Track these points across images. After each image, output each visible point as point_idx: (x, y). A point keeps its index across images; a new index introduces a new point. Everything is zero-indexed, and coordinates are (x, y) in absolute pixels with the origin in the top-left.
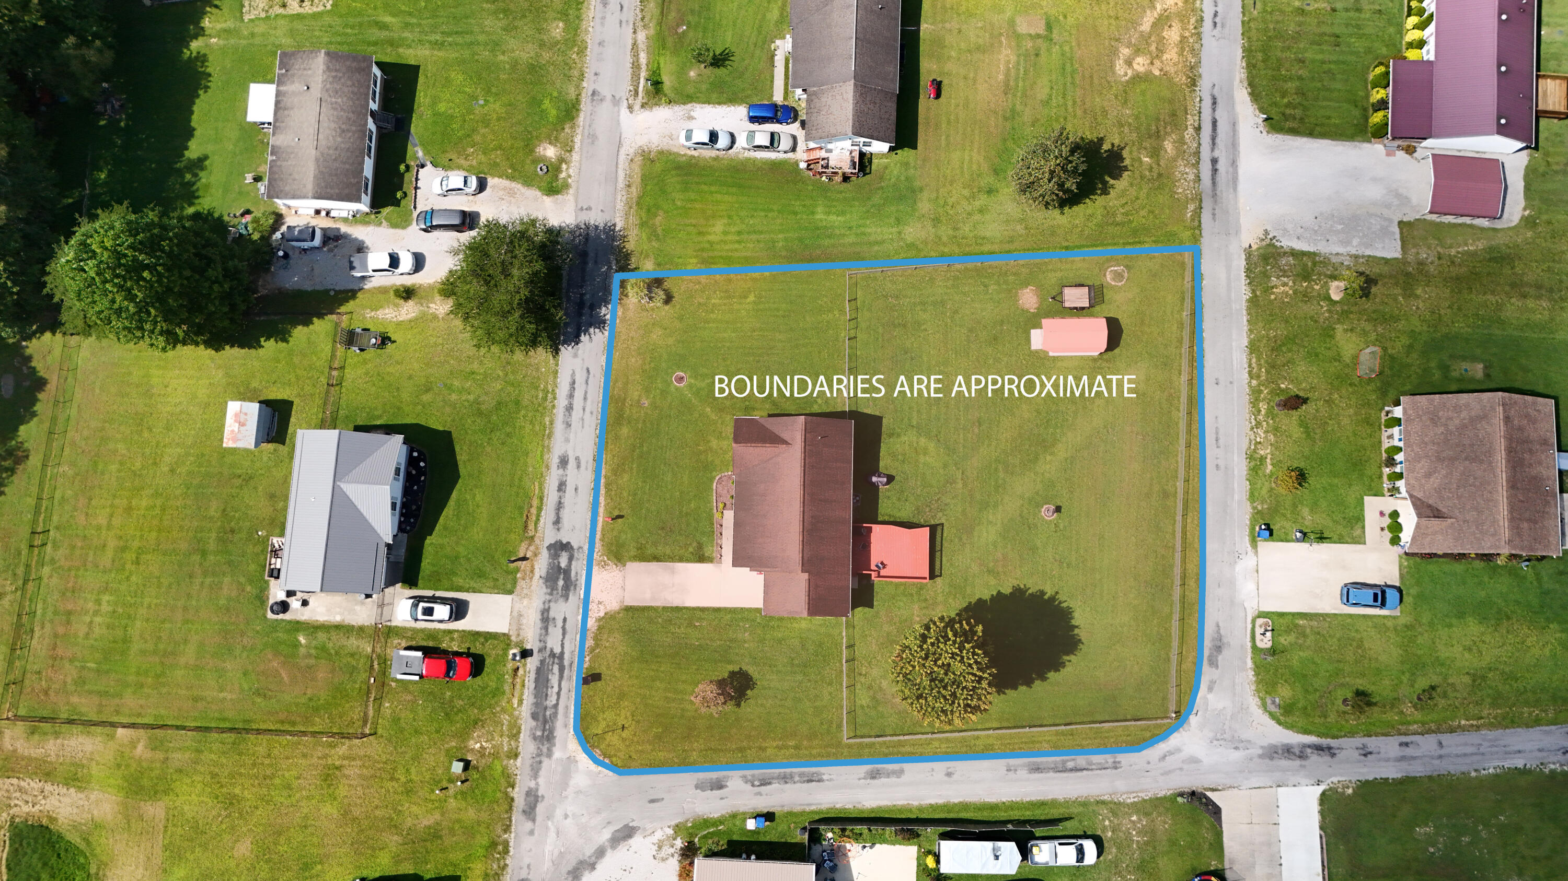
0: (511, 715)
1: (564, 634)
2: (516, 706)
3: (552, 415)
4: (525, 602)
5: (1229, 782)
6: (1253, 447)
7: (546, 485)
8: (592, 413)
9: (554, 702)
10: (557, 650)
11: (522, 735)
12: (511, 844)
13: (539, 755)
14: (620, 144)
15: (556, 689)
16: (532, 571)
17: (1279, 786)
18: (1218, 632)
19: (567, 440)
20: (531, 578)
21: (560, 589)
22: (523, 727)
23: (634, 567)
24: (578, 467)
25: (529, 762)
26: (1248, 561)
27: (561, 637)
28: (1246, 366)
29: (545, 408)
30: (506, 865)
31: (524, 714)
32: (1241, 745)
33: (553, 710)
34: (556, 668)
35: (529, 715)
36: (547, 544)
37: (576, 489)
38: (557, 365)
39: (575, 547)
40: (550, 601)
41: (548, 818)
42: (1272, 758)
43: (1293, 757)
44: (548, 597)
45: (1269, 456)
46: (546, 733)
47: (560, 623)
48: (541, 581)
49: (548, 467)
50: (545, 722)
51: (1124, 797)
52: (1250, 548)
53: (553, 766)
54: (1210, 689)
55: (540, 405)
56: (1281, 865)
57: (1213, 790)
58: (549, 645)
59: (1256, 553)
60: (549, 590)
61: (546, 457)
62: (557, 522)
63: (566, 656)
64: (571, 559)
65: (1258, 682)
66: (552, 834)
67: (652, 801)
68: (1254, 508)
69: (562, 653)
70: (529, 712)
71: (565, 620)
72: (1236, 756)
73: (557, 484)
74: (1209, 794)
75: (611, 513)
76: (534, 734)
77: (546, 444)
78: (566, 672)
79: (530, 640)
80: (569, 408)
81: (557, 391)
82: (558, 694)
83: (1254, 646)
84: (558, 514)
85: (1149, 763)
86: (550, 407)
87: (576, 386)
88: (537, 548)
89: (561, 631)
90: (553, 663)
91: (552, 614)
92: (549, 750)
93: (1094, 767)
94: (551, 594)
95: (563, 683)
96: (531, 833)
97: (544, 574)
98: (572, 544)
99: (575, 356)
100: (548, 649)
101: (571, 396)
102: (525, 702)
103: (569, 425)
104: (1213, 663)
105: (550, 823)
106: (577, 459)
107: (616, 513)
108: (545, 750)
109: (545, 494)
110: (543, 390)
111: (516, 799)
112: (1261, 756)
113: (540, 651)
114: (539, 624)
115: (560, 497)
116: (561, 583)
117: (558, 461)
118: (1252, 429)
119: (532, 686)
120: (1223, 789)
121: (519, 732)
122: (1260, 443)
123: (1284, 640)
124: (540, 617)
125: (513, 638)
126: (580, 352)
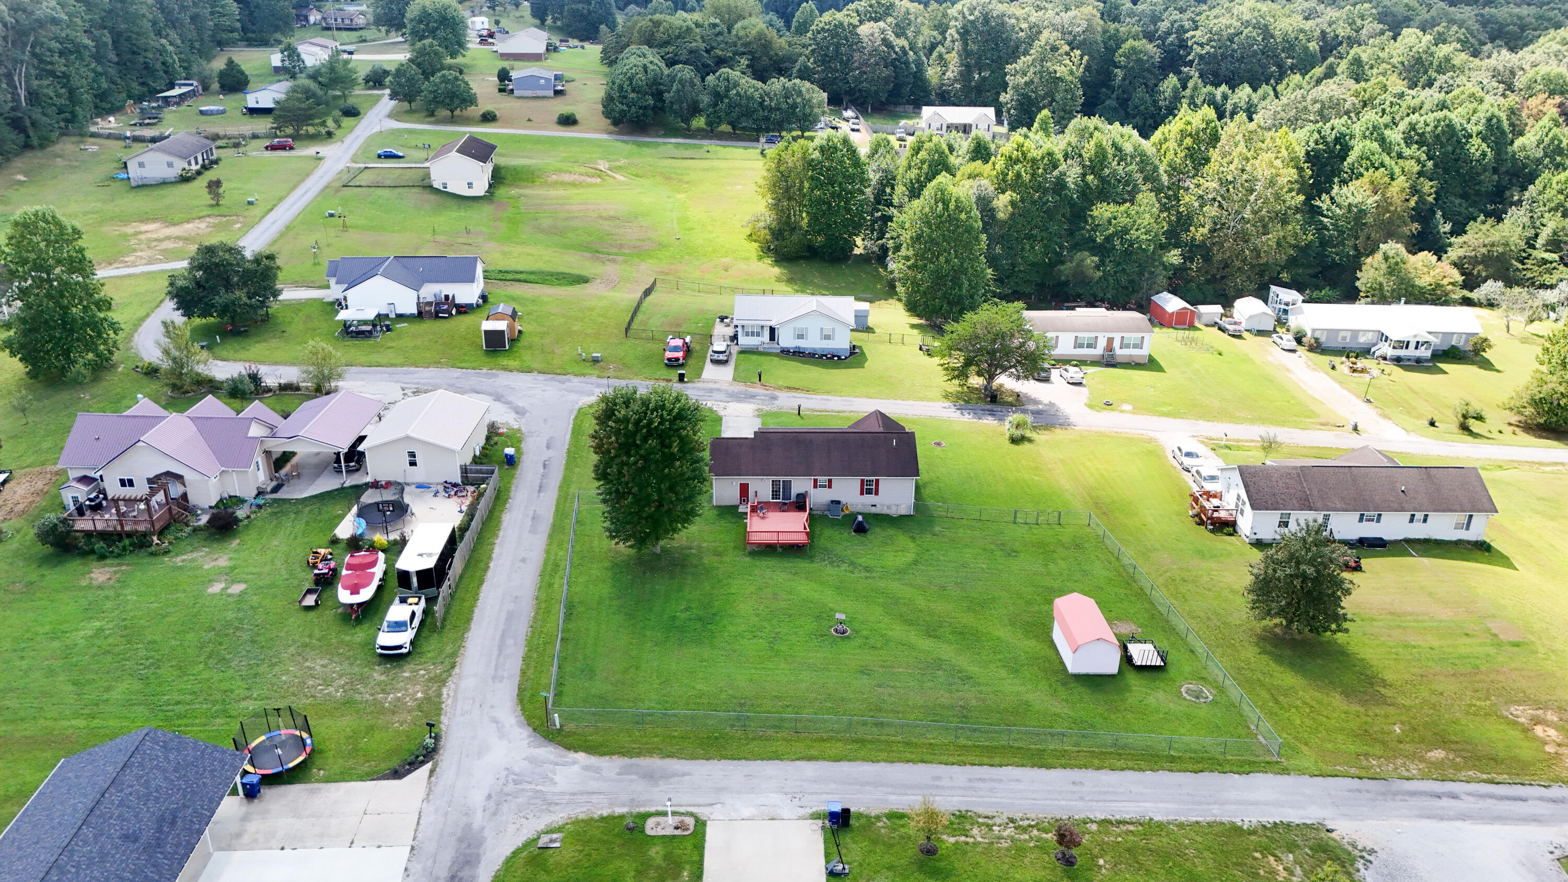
5: (438, 790)
6: (980, 820)
17: (413, 848)
18: (674, 775)
26: (788, 810)
28: (1118, 817)
32: (492, 803)
42: (461, 840)
43: (455, 868)
45: (971, 840)
51: (453, 686)
52: (810, 811)
54: (587, 768)
56: (282, 849)
57: (432, 772)
59: (800, 818)
65: (589, 822)
68: (878, 818)
72: (477, 798)
74: (429, 766)
83: (646, 816)
85: (492, 707)
93: (501, 660)
104: (623, 771)
112: (468, 826)
118: (1012, 820)
120: (429, 782)
122: (991, 830)
123: (656, 853)
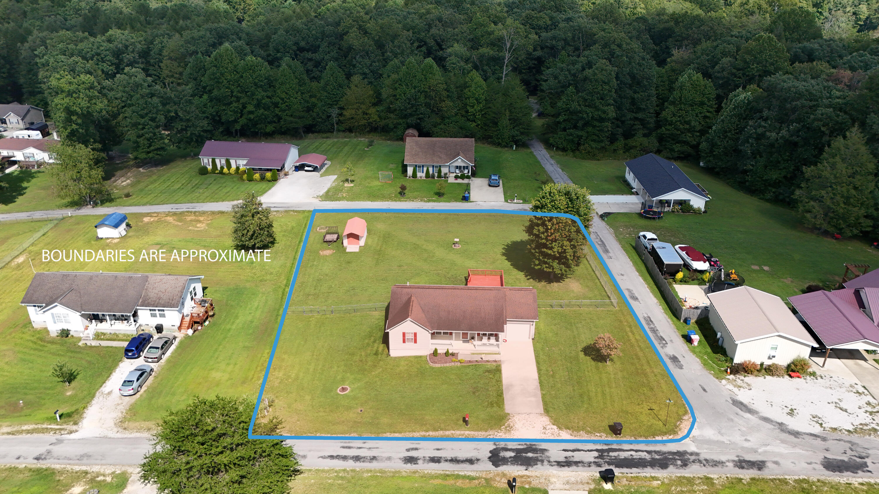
0: (670, 485)
1: (579, 450)
2: (659, 482)
3: (362, 471)
4: (553, 480)
7: (433, 472)
8: (364, 443)
9: (645, 453)
10: (596, 454)
11: (686, 475)
12: (797, 478)
13: (700, 461)
14: (105, 437)
15: (633, 453)
16: (522, 477)
19: (389, 459)
20: (529, 477)
21: (536, 455)
22: (679, 475)
23: (508, 408)
24: (416, 449)
25: (710, 469)
27: (582, 452)
29: (353, 478)
30: (819, 481)
31: (665, 475)
33: (653, 454)
34: (611, 454)
35: (665, 471)
36: (493, 467)
37: (438, 449)
38: (310, 470)
39: (495, 447)
40: (549, 462)
41: (756, 452)
44: (546, 463)
46: (677, 457)
47: (570, 454)
48: (530, 469)
49: (415, 472)
50: (666, 459)
53: (705, 451)
55: (349, 482)
58: (593, 460)
60: (539, 463)
61: (404, 474)
62: (471, 461)
63: (599, 447)
64: (506, 449)
66: (768, 448)
67: (704, 390)
69: (597, 450)
70: (661, 471)
71: (565, 450)
73: (433, 464)
75: (461, 426)
76: (681, 466)
77: (392, 474)
78: (614, 447)
79: (591, 474)
80: (357, 458)
81: (337, 469)
82: (637, 451)
84: (463, 461)
86: (353, 474)
87: (335, 454)
88: (498, 475)
89: (575, 452)
90: (608, 456)
91: (562, 459)
92: (692, 454)
94: (542, 461)
95: (625, 448)
96: (776, 463)
97: (524, 468)
98: (491, 449)
99: (304, 457)
100: (596, 460)
101: (345, 458)
102: (653, 475)
103: (374, 458)
105: (760, 451)
106: (408, 450)
107: (461, 422)
108: (692, 458)
109: (442, 472)
110: (334, 480)
111: (753, 476)
113: (599, 466)
114: (574, 468)
115: (446, 461)
116: (530, 455)
117: (409, 465)
119: (634, 470)
121: (684, 477)
124: (566, 468)
125: (592, 486)
126: (301, 453)
